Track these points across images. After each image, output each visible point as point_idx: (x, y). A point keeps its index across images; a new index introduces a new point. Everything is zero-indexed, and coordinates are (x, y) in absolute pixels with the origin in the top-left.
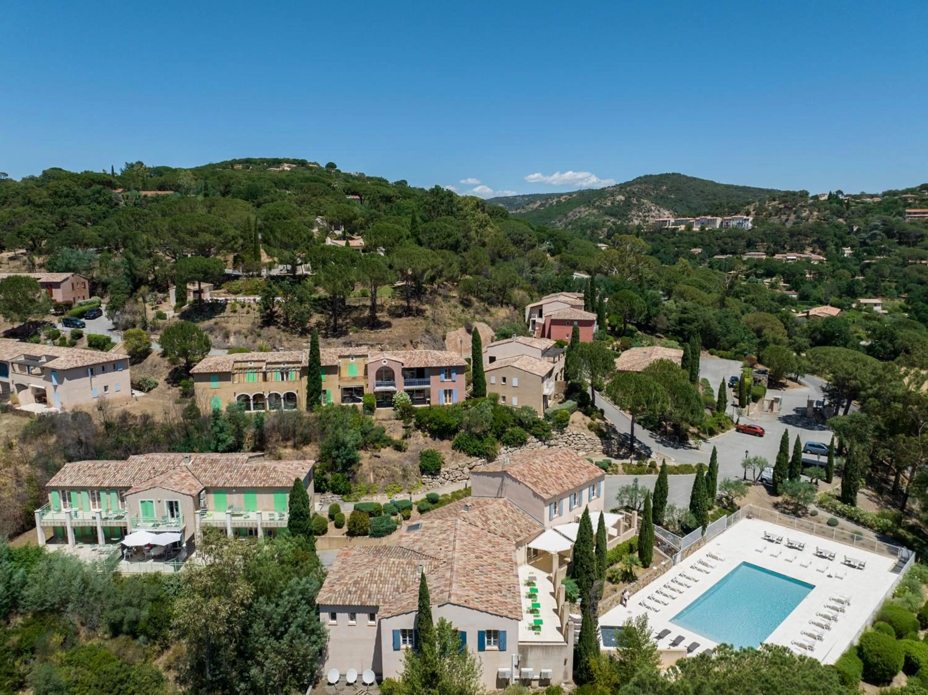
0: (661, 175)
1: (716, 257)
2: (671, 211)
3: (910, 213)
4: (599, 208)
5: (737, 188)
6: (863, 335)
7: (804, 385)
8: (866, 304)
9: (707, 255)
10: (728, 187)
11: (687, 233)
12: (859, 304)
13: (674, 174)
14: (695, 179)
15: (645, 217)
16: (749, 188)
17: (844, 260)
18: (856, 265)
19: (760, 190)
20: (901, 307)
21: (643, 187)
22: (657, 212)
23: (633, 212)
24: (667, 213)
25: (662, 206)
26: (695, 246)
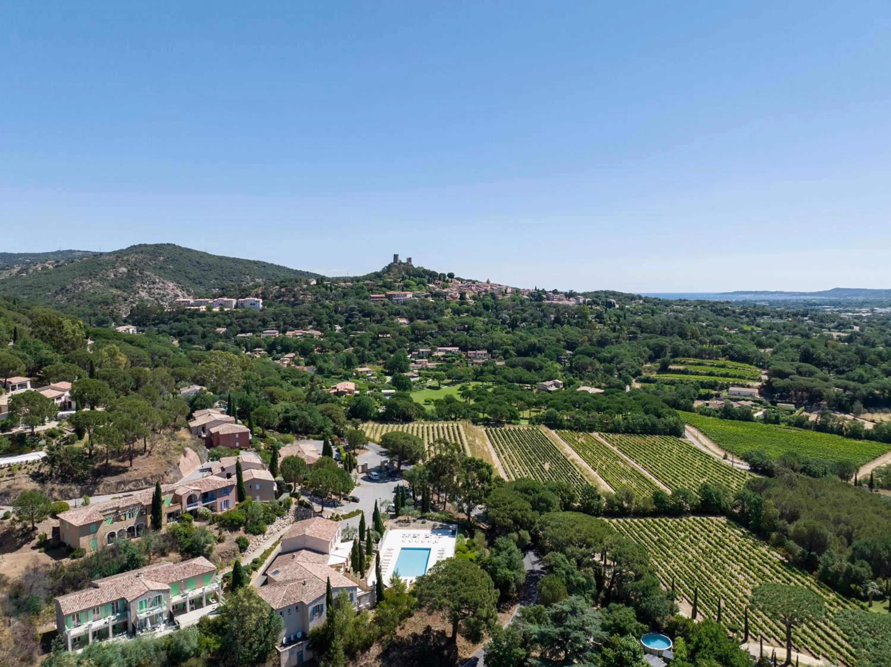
0: (157, 246)
1: (239, 335)
2: (175, 283)
3: (373, 298)
4: (102, 280)
5: (228, 259)
6: (378, 405)
7: (367, 450)
8: (361, 372)
9: (231, 334)
10: (221, 258)
11: (208, 313)
12: (357, 373)
13: (168, 244)
14: (189, 250)
15: (150, 289)
16: (239, 259)
17: (337, 336)
18: (345, 338)
19: (249, 261)
20: (382, 372)
21: (140, 256)
22: (161, 284)
23: (138, 285)
24: (171, 285)
25: (166, 278)
26: (219, 326)
